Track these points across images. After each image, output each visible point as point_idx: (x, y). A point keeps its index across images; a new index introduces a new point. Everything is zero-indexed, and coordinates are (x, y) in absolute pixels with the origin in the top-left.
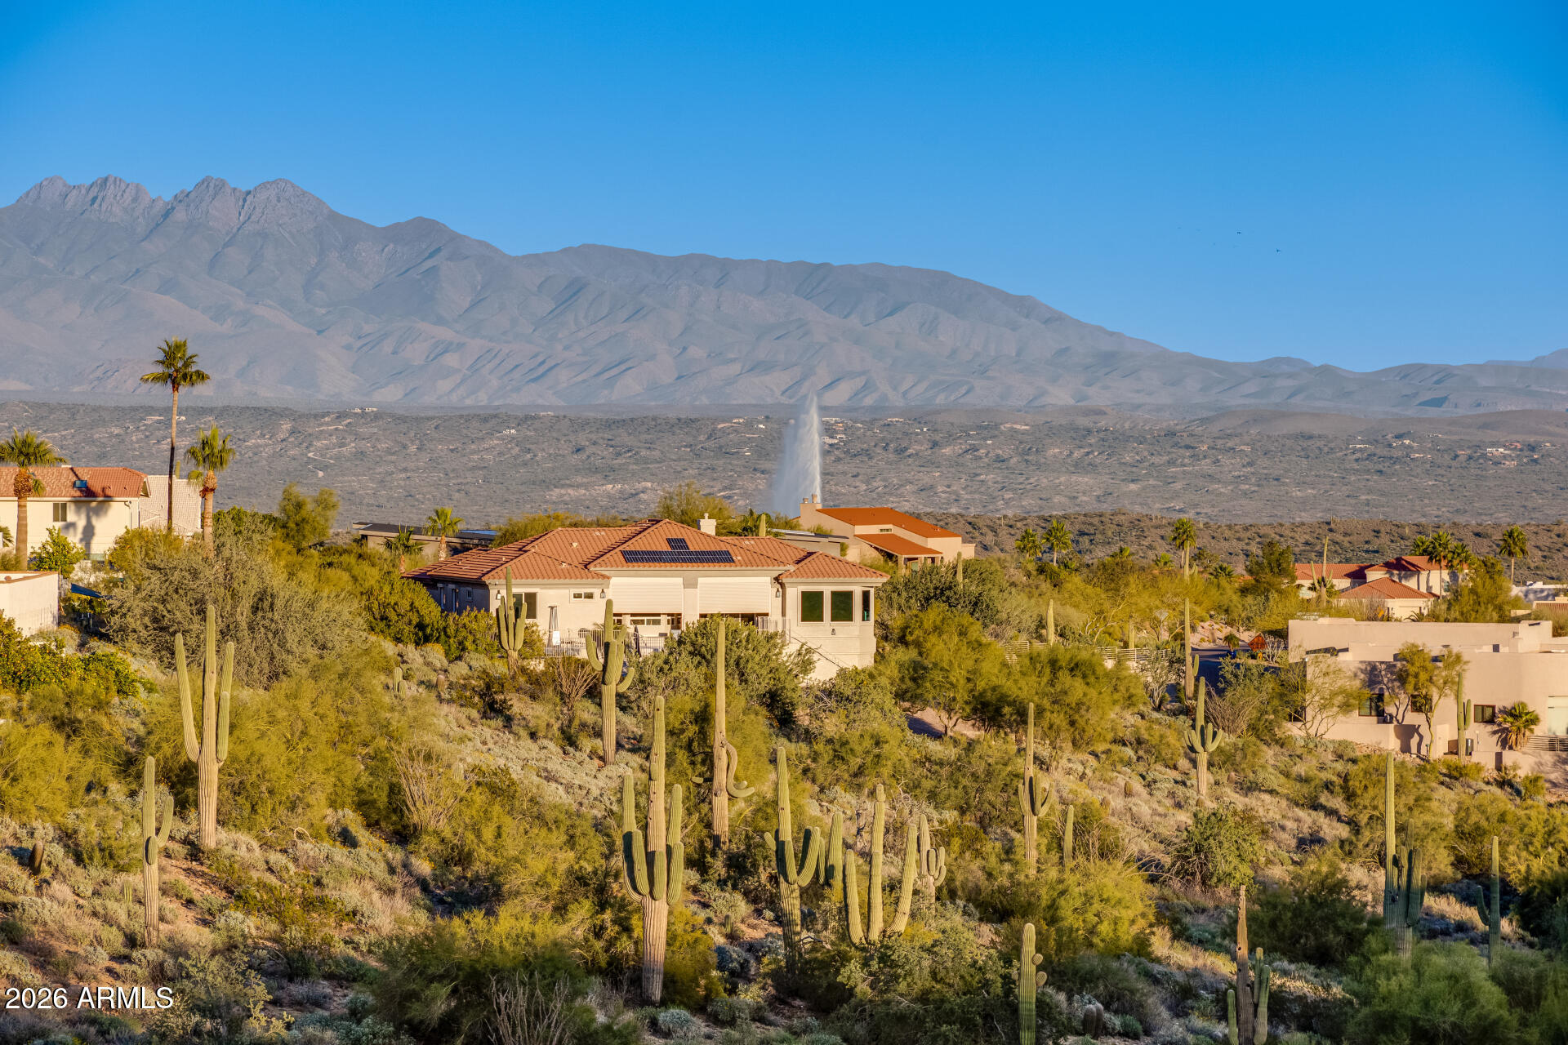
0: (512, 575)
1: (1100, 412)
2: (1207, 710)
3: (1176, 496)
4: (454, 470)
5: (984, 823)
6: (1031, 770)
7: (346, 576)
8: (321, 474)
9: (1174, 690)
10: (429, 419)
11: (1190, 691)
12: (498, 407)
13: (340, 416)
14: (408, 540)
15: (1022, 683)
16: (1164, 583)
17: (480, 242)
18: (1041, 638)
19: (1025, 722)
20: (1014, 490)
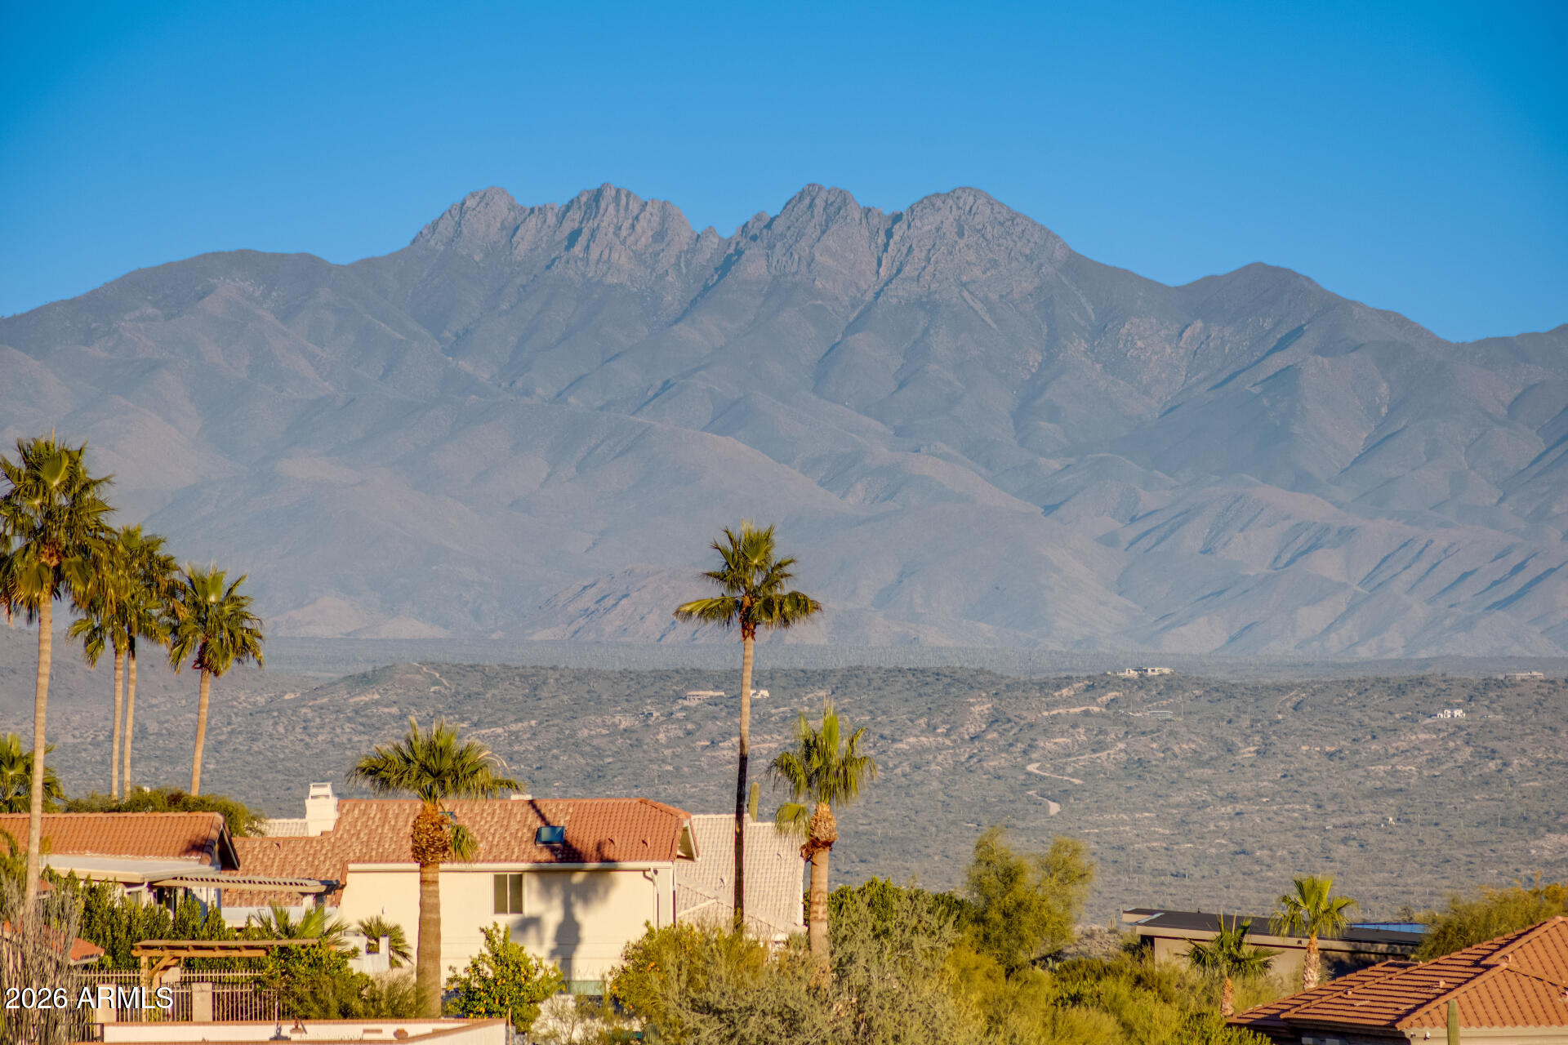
0: (1459, 1017)
4: (1334, 796)
7: (1109, 1023)
8: (1054, 808)
10: (1280, 689)
12: (1427, 663)
13: (1093, 686)
14: (1239, 945)
17: (1385, 314)
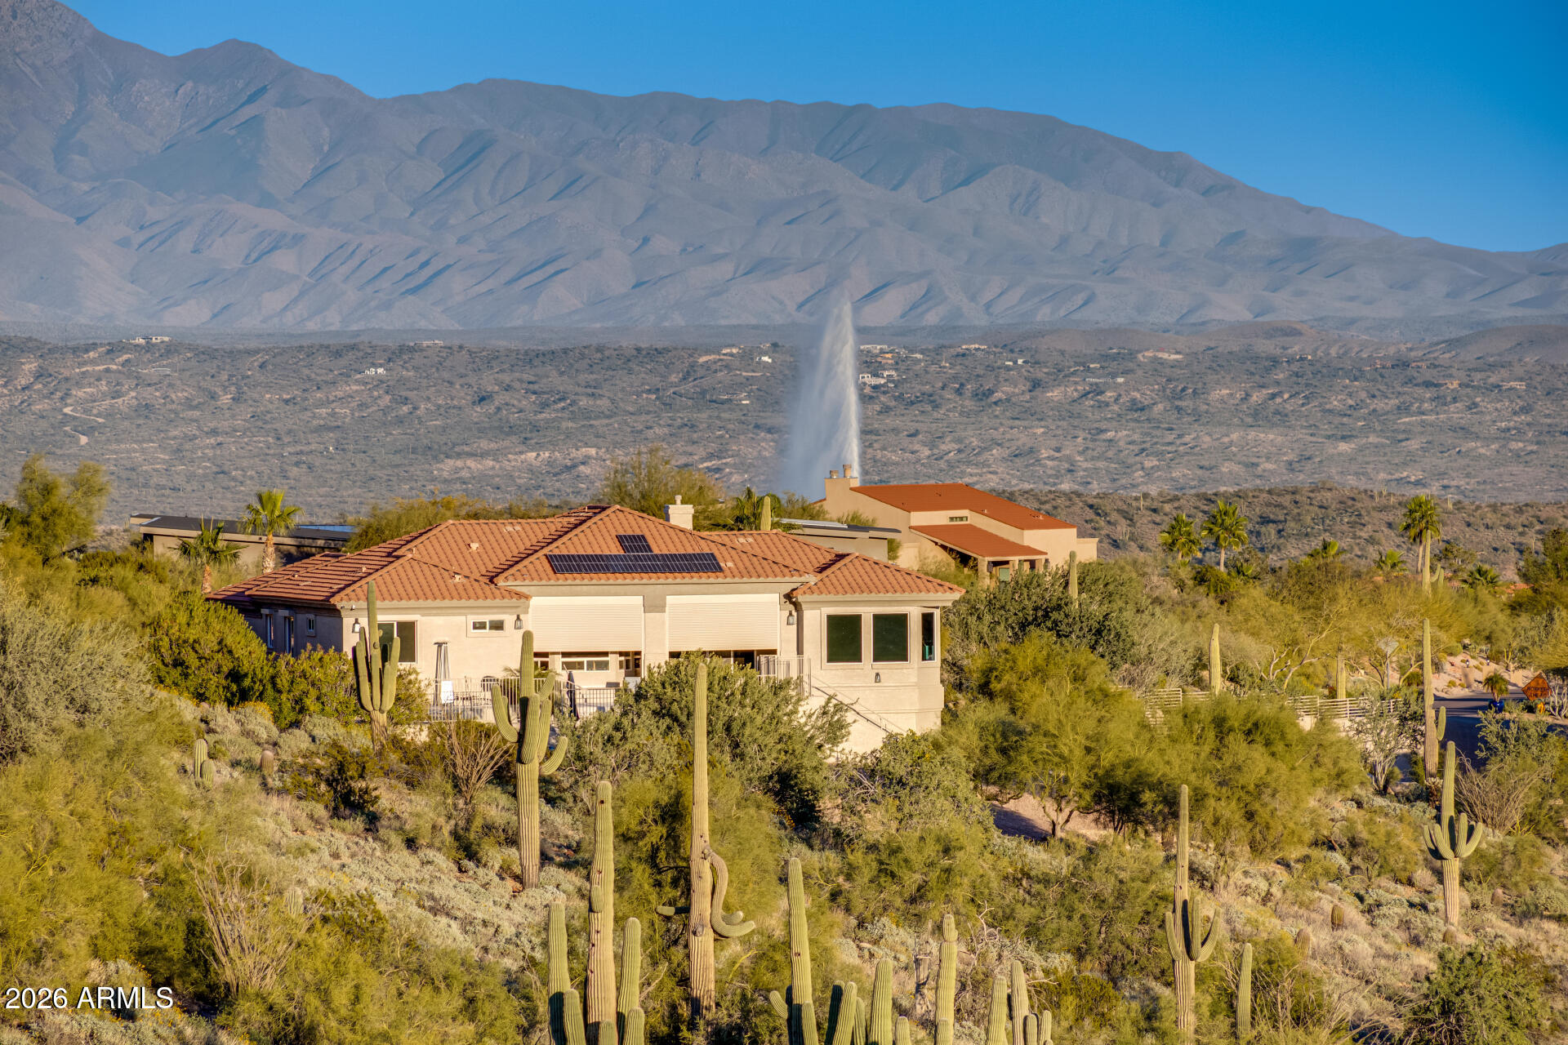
0: (376, 593)
1: (1292, 332)
2: (1458, 792)
3: (1410, 460)
4: (290, 432)
5: (1114, 974)
6: (1185, 889)
7: (119, 599)
8: (84, 440)
9: (1409, 764)
10: (250, 353)
11: (1432, 764)
12: (357, 334)
13: (113, 350)
14: (215, 541)
15: (1171, 754)
16: (1391, 597)
17: (328, 78)
18: (1199, 683)
19: (1175, 815)
20: (1160, 455)
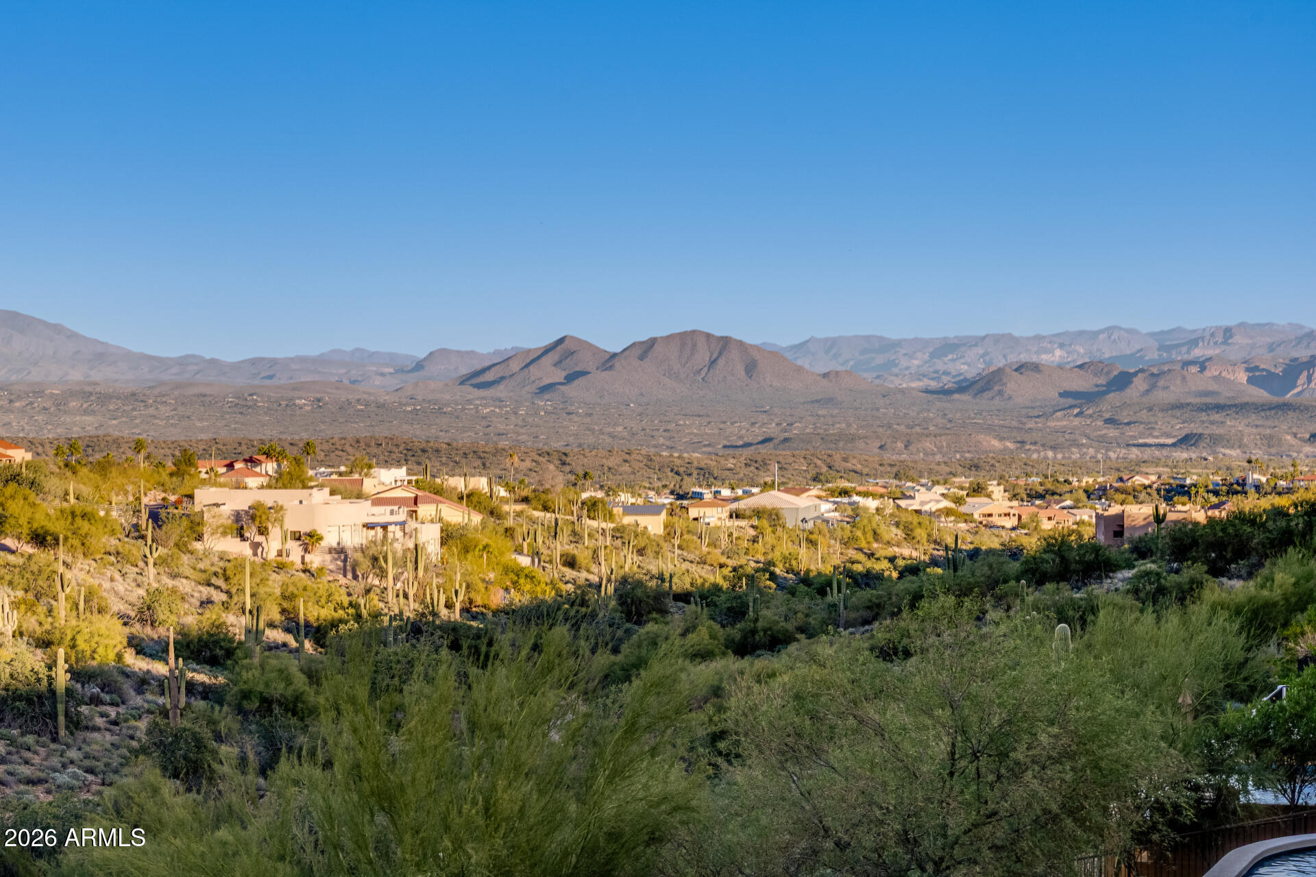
1: (96, 384)
2: (153, 536)
3: (136, 426)
5: (38, 597)
6: (61, 569)
9: (136, 527)
11: (144, 527)
15: (57, 524)
16: (130, 471)
18: (66, 500)
19: (58, 544)
20: (53, 425)
